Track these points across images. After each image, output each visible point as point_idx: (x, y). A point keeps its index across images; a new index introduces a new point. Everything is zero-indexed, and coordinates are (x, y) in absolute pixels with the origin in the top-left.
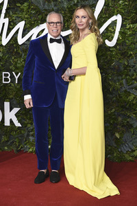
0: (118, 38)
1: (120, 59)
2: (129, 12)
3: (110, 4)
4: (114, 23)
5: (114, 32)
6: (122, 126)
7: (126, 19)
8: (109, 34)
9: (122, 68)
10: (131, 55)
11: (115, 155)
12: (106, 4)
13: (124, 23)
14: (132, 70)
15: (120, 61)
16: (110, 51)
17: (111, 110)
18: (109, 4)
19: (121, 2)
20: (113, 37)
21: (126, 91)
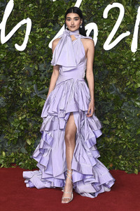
0: (28, 42)
1: (30, 64)
2: (39, 16)
3: (20, 7)
4: (24, 27)
5: (24, 36)
6: (34, 133)
7: (36, 23)
8: (19, 38)
9: (32, 74)
10: (41, 59)
11: (26, 162)
12: (15, 8)
13: (34, 27)
14: (43, 75)
15: (31, 66)
16: (20, 55)
17: (22, 116)
18: (18, 8)
19: (30, 5)
20: (22, 42)
21: (36, 96)
